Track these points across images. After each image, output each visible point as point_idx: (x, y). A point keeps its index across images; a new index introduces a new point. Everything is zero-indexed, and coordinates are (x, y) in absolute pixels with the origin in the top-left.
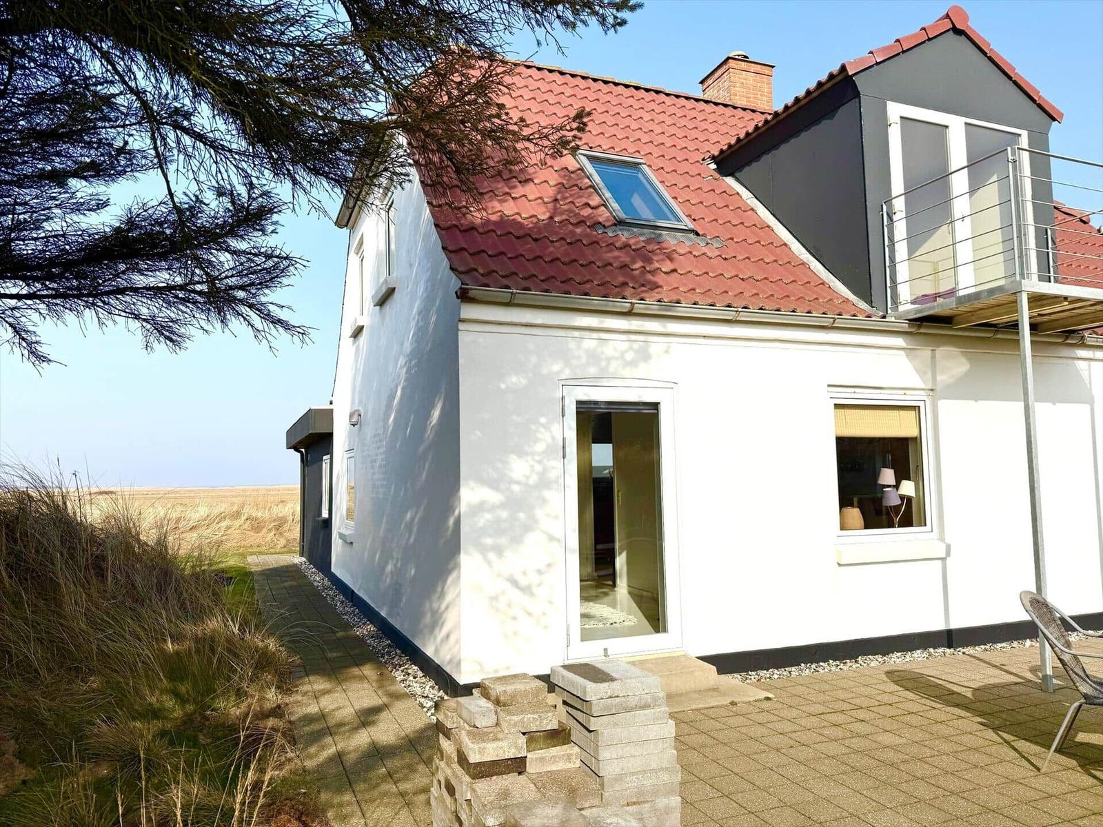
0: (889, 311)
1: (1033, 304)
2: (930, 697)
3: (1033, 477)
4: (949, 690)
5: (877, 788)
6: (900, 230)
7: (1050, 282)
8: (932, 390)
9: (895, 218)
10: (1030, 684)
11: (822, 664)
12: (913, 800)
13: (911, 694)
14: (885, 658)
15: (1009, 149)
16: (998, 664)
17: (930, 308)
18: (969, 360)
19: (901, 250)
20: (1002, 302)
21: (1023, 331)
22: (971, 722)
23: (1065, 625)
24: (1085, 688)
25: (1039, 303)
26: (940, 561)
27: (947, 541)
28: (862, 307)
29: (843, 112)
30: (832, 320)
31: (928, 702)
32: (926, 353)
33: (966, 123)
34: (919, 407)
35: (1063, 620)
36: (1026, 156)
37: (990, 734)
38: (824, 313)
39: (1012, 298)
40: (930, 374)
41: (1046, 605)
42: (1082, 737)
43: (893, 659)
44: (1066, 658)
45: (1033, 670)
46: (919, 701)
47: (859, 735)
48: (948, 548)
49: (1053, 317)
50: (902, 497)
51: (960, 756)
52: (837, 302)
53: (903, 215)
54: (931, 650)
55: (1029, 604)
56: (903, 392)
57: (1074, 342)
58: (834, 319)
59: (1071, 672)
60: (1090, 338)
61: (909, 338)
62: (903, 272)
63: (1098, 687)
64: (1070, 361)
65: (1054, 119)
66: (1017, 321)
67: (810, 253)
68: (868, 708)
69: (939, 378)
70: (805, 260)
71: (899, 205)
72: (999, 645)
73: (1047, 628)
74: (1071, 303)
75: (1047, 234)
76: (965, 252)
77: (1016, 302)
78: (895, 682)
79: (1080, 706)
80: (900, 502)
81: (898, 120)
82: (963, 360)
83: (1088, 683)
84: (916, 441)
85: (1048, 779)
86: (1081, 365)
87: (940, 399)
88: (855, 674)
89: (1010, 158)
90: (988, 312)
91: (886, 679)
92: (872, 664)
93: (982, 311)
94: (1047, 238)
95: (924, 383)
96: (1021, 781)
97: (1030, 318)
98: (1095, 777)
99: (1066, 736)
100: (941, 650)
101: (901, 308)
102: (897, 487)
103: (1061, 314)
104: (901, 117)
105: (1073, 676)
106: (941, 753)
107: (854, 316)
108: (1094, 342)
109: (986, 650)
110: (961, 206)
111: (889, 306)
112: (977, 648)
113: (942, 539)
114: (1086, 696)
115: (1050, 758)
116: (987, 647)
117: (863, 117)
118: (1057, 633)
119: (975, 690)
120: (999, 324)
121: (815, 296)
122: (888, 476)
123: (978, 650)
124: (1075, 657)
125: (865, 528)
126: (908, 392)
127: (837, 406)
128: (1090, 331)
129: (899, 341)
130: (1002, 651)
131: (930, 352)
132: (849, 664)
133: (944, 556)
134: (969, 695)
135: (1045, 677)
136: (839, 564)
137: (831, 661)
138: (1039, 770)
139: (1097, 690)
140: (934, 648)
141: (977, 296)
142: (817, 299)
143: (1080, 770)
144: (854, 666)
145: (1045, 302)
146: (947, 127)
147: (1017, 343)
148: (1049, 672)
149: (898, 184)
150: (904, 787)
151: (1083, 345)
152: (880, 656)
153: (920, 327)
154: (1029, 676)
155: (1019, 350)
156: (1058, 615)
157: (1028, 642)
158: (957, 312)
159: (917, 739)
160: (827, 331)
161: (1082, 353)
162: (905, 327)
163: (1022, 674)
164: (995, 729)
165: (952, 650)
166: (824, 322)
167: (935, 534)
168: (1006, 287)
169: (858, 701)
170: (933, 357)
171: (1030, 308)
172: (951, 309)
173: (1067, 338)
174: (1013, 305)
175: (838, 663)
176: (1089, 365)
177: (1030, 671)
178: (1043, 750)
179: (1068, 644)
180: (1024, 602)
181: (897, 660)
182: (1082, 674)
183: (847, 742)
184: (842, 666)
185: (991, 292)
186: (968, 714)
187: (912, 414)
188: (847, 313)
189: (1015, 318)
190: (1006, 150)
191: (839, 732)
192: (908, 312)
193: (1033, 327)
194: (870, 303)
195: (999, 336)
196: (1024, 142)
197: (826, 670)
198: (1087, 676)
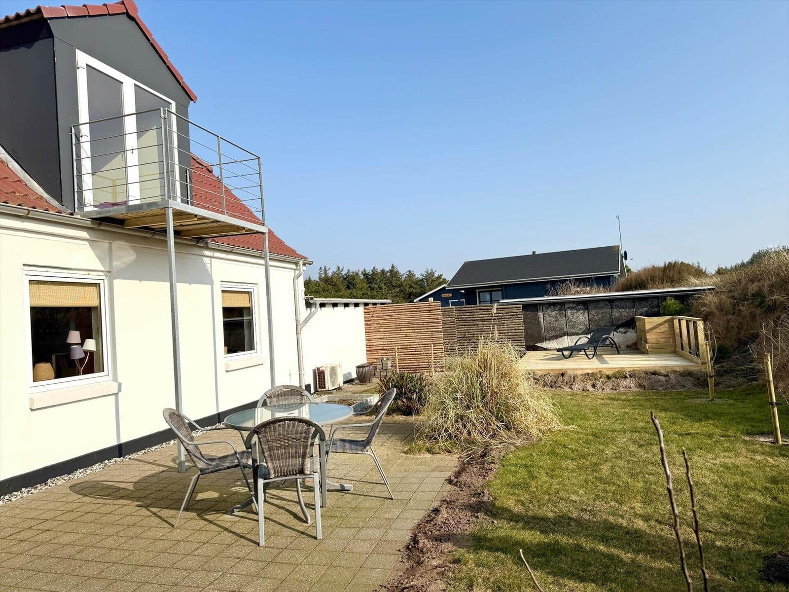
0: (76, 210)
1: (176, 217)
2: (103, 496)
3: (175, 332)
4: (117, 488)
5: (55, 581)
6: (86, 149)
7: (188, 204)
8: (109, 272)
9: (82, 140)
10: (171, 470)
11: (14, 493)
12: (83, 579)
13: (88, 498)
14: (71, 476)
15: (162, 109)
16: (152, 461)
17: (108, 212)
18: (136, 252)
19: (87, 165)
20: (158, 214)
21: (170, 235)
22: (131, 506)
23: (191, 427)
24: (201, 465)
25: (180, 217)
26: (114, 396)
27: (119, 380)
28: (54, 204)
29: (39, 45)
30: (27, 211)
31: (101, 501)
32: (105, 244)
33: (135, 84)
34: (99, 284)
35: (190, 424)
36: (174, 118)
37: (144, 512)
38: (19, 205)
39: (163, 212)
40: (107, 260)
41: (179, 416)
42: (200, 496)
43: (76, 475)
44: (190, 448)
45: (173, 460)
46: (94, 502)
47: (43, 543)
48: (120, 385)
49: (189, 227)
50: (86, 352)
51: (121, 534)
52: (33, 198)
53: (88, 139)
54: (107, 462)
55: (168, 417)
56: (87, 273)
57: (202, 245)
58: (29, 211)
59: (193, 456)
60: (211, 244)
61: (91, 232)
62: (88, 181)
63: (208, 462)
64: (200, 257)
65: (192, 100)
66: (166, 228)
67: (9, 154)
68: (53, 519)
69: (115, 263)
70: (4, 159)
71: (85, 130)
72: (154, 447)
73: (179, 431)
74: (199, 219)
75: (186, 174)
76: (133, 174)
77: (165, 214)
78: (77, 493)
79: (199, 476)
80: (84, 355)
81: (85, 66)
82: (132, 252)
83: (203, 461)
84: (97, 309)
85: (178, 530)
86: (207, 260)
87: (115, 279)
88: (45, 494)
89: (162, 115)
90: (148, 220)
91: (69, 492)
92: (59, 483)
93: (144, 218)
94: (187, 176)
95: (103, 266)
96: (162, 538)
97: (174, 227)
98: (206, 520)
99: (190, 499)
100: (113, 461)
101: (87, 209)
102: (82, 344)
103: (194, 226)
104: (87, 65)
105: (194, 458)
106: (108, 536)
107: (46, 210)
108: (213, 246)
109: (145, 453)
110: (131, 141)
111: (76, 206)
112: (139, 453)
113: (115, 379)
114: (201, 470)
115: (180, 517)
116: (146, 451)
117: (56, 55)
118: (185, 433)
119: (136, 483)
120: (156, 229)
121: (12, 190)
122: (74, 336)
123: (139, 455)
124: (196, 446)
125: (55, 378)
126: (91, 273)
127: (31, 282)
128: (211, 239)
129: (84, 234)
130: (155, 452)
131: (108, 244)
132: (39, 488)
133: (117, 392)
134: (131, 488)
135: (181, 463)
136: (31, 409)
137: (23, 489)
138: (173, 526)
139: (208, 464)
140: (109, 460)
141: (139, 207)
142: (14, 192)
143: (198, 518)
144: (44, 489)
145: (183, 217)
146: (122, 83)
147: (165, 242)
148: (183, 459)
149: (84, 115)
150: (78, 572)
151: (208, 248)
152: (66, 475)
153: (100, 224)
154: (172, 464)
155: (167, 248)
156: (187, 421)
157: (172, 442)
158: (126, 217)
159: (90, 531)
160: (22, 220)
161: (207, 253)
162: (89, 223)
163: (167, 464)
164: (147, 507)
165: (122, 458)
166: (19, 212)
167: (110, 377)
168: (160, 203)
169: (44, 516)
170: (110, 249)
171: (174, 220)
172: (122, 214)
173: (198, 242)
174: (163, 216)
175: (30, 489)
176: (211, 261)
177: (172, 461)
178: (177, 511)
179: (192, 439)
180: (166, 417)
181: (79, 475)
182: (199, 455)
183: (32, 552)
184: (33, 491)
185: (150, 205)
186: (130, 502)
187: (94, 289)
188: (40, 207)
189: (165, 226)
190: (160, 109)
191: (26, 546)
192: (90, 212)
193: (177, 233)
194: (61, 201)
195: (156, 237)
196: (173, 108)
197: (19, 497)
198: (203, 457)
